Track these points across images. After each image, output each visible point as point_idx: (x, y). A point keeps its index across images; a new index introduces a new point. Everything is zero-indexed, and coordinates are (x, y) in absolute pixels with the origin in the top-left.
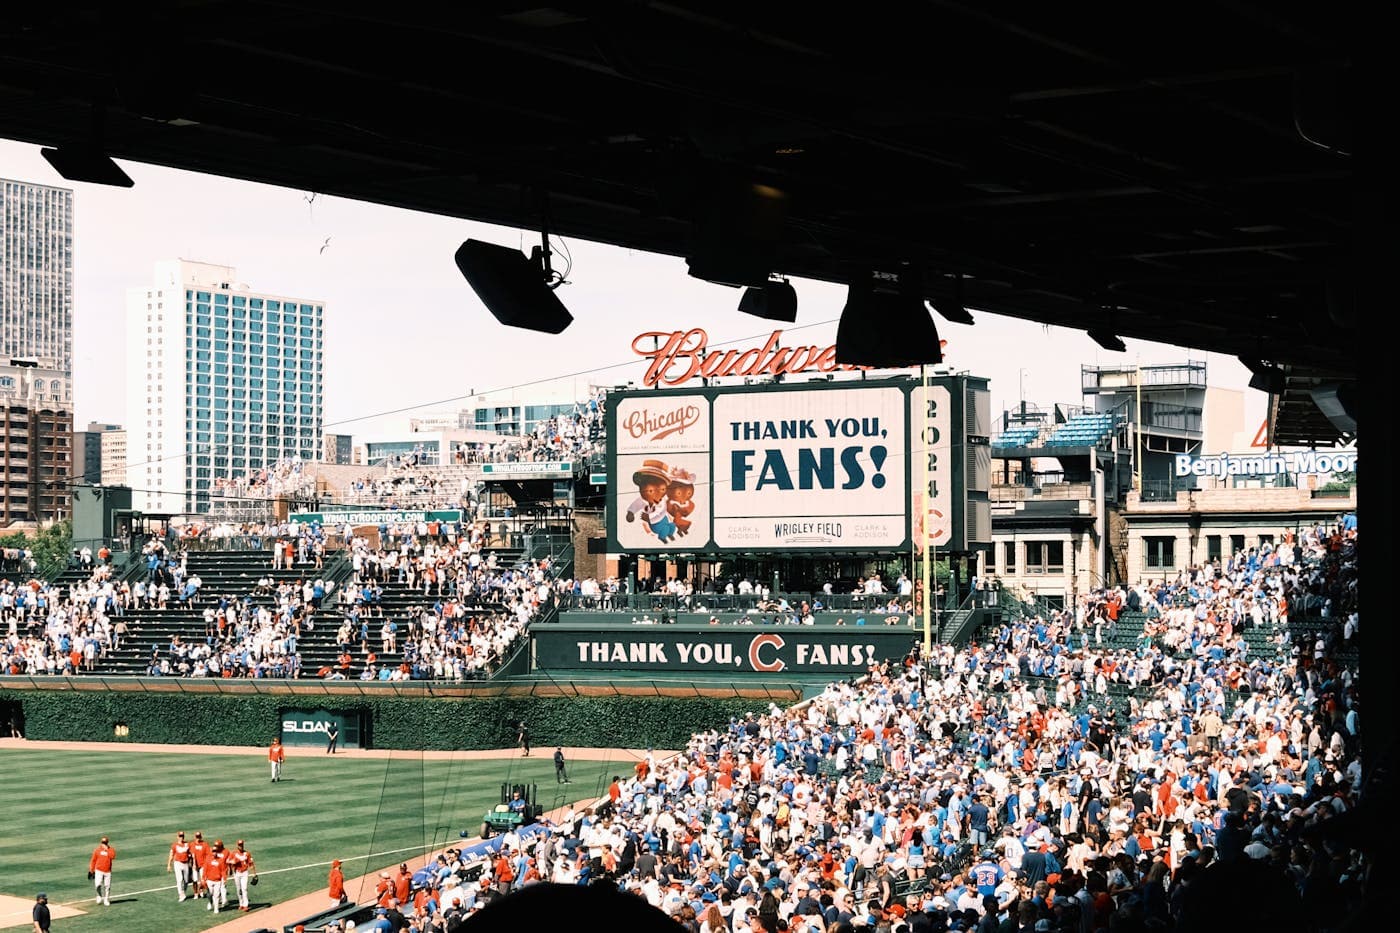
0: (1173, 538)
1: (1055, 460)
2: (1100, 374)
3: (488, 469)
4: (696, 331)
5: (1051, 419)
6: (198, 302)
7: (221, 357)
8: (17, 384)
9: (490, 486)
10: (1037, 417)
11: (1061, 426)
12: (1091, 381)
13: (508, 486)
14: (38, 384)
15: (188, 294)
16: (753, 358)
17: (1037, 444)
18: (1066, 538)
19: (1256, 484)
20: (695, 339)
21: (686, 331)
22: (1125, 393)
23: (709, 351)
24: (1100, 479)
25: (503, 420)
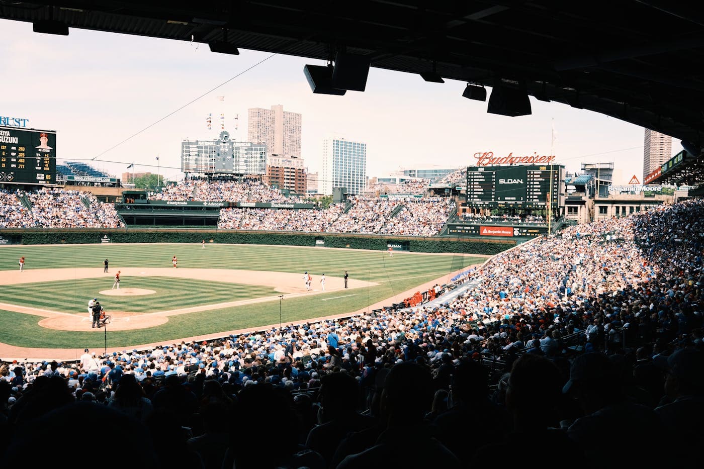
0: (607, 207)
1: (574, 186)
2: (585, 165)
3: (430, 185)
4: (490, 152)
5: (574, 176)
6: (336, 143)
7: (341, 156)
8: (292, 162)
9: (430, 190)
10: (570, 176)
11: (577, 178)
12: (583, 167)
13: (435, 189)
14: (298, 162)
15: (334, 141)
16: (505, 159)
17: (571, 182)
18: (579, 206)
19: (626, 194)
20: (490, 155)
21: (488, 152)
22: (592, 170)
23: (493, 158)
24: (588, 192)
25: (411, 173)
